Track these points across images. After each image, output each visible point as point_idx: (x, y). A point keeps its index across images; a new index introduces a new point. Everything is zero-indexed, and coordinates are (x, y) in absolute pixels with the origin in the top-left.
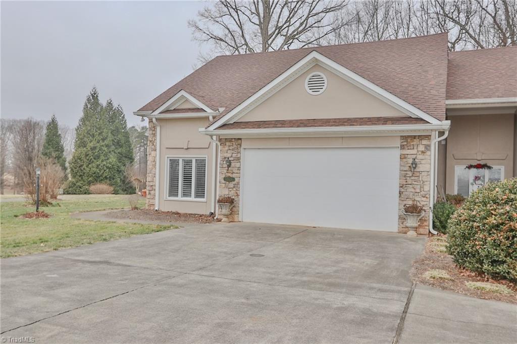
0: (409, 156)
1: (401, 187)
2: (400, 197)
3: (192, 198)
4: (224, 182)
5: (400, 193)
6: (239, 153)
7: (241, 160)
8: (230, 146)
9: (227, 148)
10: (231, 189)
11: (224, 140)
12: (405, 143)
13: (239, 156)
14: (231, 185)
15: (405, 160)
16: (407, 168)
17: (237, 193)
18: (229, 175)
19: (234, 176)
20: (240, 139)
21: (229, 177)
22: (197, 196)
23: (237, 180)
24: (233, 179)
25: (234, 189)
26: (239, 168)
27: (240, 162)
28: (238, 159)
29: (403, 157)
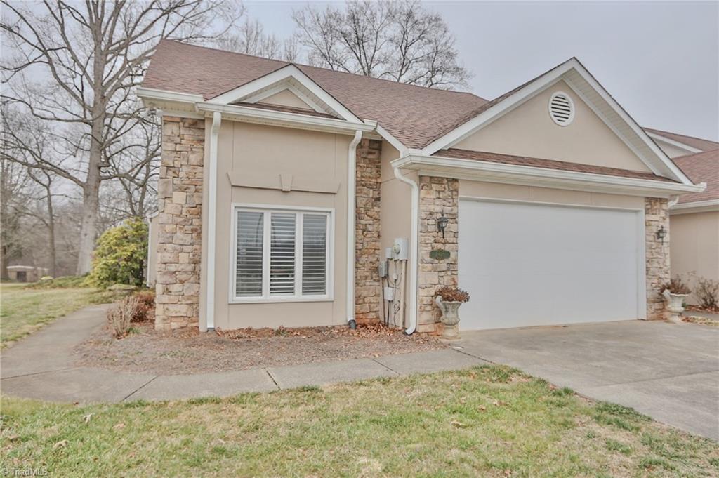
0: (653, 223)
1: (648, 261)
2: (647, 274)
3: (298, 295)
4: (429, 259)
5: (648, 269)
6: (455, 205)
7: (459, 219)
8: (439, 192)
9: (434, 195)
10: (442, 274)
11: (428, 180)
12: (649, 207)
13: (455, 211)
14: (443, 265)
15: (650, 228)
16: (652, 238)
17: (453, 279)
18: (439, 246)
19: (448, 247)
20: (456, 180)
21: (440, 251)
22: (306, 290)
23: (453, 255)
24: (447, 254)
25: (449, 273)
26: (455, 234)
27: (456, 222)
28: (454, 217)
29: (648, 223)
